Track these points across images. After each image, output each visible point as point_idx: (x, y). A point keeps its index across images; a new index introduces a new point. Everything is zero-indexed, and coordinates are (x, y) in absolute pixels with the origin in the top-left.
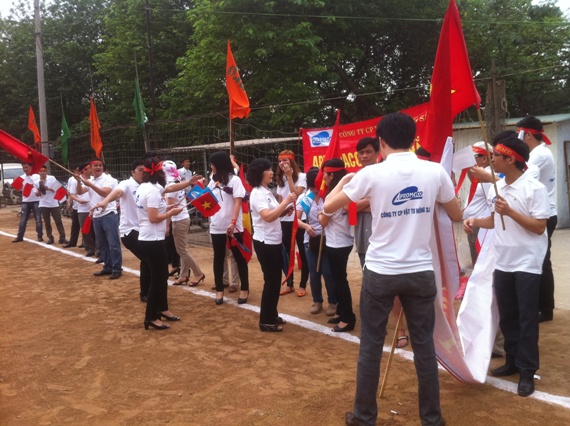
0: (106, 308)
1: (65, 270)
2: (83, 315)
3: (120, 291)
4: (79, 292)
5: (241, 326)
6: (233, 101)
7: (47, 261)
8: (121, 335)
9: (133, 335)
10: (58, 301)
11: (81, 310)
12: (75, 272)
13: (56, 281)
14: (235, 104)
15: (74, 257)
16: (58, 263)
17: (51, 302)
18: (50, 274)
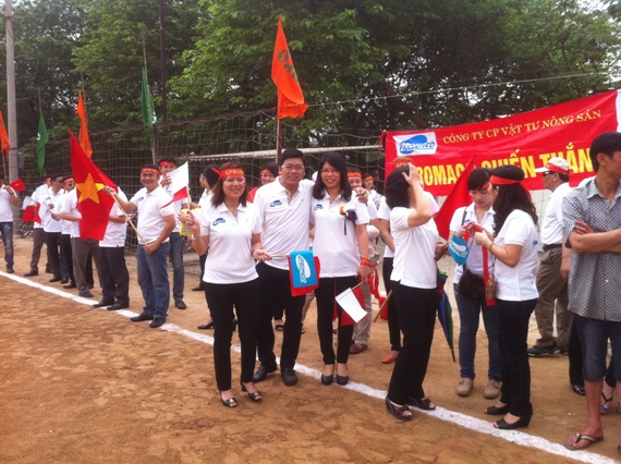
0: (132, 386)
1: (52, 318)
2: (101, 402)
3: (144, 355)
4: (83, 355)
5: (363, 425)
6: (283, 95)
7: (24, 302)
8: (177, 445)
9: (197, 445)
10: (55, 373)
11: (96, 391)
12: (67, 322)
13: (43, 337)
14: (285, 99)
15: (60, 297)
16: (41, 307)
17: (46, 375)
18: (33, 324)
